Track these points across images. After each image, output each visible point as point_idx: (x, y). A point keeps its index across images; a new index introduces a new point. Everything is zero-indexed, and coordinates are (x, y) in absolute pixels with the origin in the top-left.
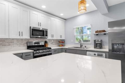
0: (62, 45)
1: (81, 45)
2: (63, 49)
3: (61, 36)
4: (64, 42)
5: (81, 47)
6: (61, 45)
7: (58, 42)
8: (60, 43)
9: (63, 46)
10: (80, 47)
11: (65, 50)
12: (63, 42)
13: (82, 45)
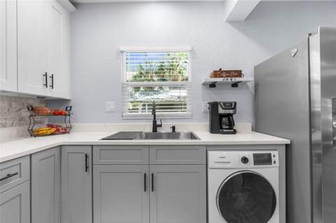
0: (50, 126)
1: (155, 122)
2: (65, 150)
3: (48, 80)
4: (69, 109)
5: (155, 130)
6: (45, 129)
7: (26, 113)
8: (38, 118)
9: (58, 131)
10: (149, 129)
11: (86, 156)
12: (62, 109)
13: (158, 123)
